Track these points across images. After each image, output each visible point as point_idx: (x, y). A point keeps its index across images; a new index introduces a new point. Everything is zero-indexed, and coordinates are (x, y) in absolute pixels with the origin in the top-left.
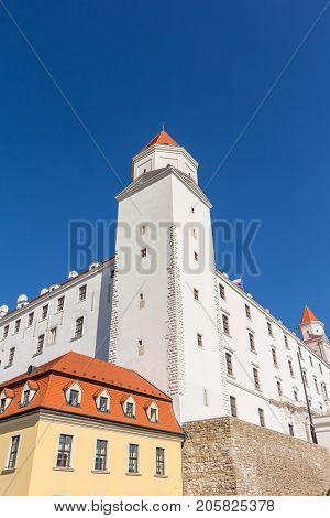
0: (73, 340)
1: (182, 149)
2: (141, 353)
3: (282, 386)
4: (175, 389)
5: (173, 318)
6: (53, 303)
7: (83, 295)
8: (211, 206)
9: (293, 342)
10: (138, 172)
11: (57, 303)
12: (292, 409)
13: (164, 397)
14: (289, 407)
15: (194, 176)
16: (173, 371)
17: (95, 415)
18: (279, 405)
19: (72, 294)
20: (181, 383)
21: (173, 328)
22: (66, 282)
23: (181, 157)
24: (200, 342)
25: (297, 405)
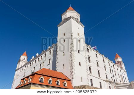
0: (48, 65)
1: (75, 11)
2: (64, 68)
3: (107, 76)
4: (72, 78)
5: (71, 58)
6: (43, 55)
7: (50, 53)
8: (84, 27)
9: (111, 63)
10: (63, 19)
11: (44, 55)
12: (110, 82)
13: (69, 80)
14: (109, 82)
15: (79, 19)
16: (72, 73)
17: (48, 85)
18: (106, 81)
19: (48, 53)
20: (74, 76)
21: (72, 61)
22: (46, 50)
23: (75, 13)
24: (80, 65)
25: (112, 81)
